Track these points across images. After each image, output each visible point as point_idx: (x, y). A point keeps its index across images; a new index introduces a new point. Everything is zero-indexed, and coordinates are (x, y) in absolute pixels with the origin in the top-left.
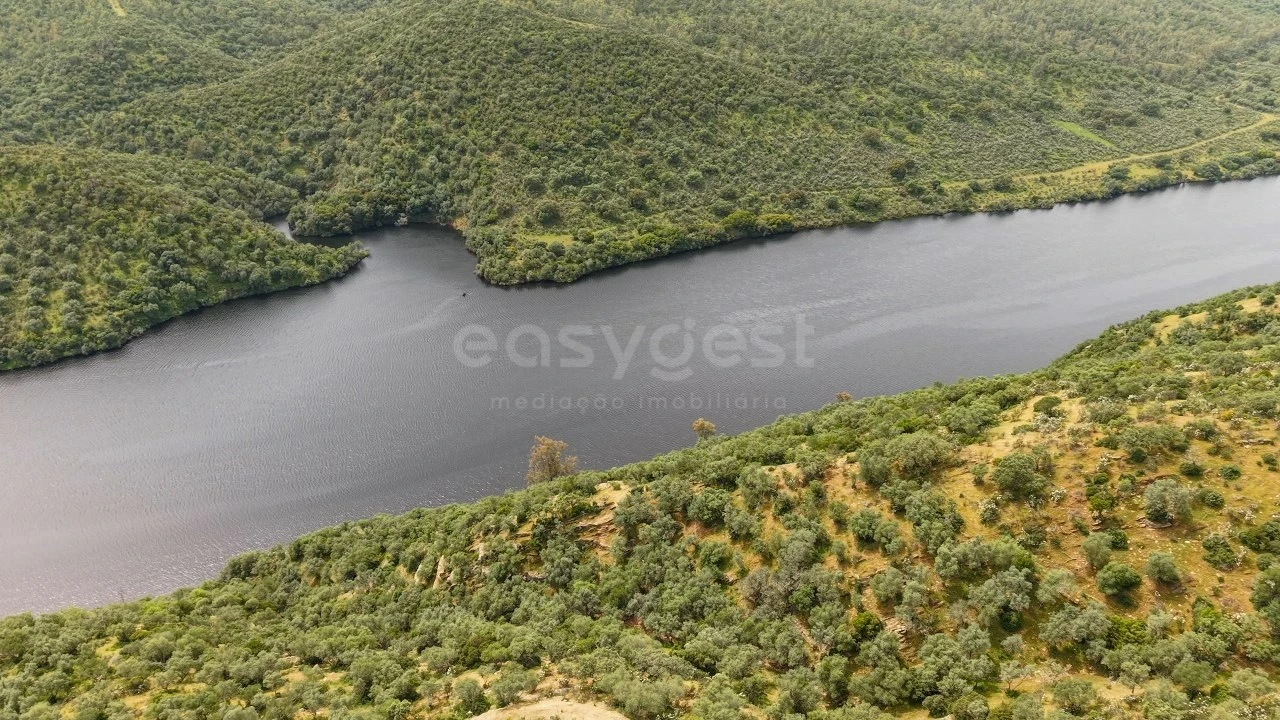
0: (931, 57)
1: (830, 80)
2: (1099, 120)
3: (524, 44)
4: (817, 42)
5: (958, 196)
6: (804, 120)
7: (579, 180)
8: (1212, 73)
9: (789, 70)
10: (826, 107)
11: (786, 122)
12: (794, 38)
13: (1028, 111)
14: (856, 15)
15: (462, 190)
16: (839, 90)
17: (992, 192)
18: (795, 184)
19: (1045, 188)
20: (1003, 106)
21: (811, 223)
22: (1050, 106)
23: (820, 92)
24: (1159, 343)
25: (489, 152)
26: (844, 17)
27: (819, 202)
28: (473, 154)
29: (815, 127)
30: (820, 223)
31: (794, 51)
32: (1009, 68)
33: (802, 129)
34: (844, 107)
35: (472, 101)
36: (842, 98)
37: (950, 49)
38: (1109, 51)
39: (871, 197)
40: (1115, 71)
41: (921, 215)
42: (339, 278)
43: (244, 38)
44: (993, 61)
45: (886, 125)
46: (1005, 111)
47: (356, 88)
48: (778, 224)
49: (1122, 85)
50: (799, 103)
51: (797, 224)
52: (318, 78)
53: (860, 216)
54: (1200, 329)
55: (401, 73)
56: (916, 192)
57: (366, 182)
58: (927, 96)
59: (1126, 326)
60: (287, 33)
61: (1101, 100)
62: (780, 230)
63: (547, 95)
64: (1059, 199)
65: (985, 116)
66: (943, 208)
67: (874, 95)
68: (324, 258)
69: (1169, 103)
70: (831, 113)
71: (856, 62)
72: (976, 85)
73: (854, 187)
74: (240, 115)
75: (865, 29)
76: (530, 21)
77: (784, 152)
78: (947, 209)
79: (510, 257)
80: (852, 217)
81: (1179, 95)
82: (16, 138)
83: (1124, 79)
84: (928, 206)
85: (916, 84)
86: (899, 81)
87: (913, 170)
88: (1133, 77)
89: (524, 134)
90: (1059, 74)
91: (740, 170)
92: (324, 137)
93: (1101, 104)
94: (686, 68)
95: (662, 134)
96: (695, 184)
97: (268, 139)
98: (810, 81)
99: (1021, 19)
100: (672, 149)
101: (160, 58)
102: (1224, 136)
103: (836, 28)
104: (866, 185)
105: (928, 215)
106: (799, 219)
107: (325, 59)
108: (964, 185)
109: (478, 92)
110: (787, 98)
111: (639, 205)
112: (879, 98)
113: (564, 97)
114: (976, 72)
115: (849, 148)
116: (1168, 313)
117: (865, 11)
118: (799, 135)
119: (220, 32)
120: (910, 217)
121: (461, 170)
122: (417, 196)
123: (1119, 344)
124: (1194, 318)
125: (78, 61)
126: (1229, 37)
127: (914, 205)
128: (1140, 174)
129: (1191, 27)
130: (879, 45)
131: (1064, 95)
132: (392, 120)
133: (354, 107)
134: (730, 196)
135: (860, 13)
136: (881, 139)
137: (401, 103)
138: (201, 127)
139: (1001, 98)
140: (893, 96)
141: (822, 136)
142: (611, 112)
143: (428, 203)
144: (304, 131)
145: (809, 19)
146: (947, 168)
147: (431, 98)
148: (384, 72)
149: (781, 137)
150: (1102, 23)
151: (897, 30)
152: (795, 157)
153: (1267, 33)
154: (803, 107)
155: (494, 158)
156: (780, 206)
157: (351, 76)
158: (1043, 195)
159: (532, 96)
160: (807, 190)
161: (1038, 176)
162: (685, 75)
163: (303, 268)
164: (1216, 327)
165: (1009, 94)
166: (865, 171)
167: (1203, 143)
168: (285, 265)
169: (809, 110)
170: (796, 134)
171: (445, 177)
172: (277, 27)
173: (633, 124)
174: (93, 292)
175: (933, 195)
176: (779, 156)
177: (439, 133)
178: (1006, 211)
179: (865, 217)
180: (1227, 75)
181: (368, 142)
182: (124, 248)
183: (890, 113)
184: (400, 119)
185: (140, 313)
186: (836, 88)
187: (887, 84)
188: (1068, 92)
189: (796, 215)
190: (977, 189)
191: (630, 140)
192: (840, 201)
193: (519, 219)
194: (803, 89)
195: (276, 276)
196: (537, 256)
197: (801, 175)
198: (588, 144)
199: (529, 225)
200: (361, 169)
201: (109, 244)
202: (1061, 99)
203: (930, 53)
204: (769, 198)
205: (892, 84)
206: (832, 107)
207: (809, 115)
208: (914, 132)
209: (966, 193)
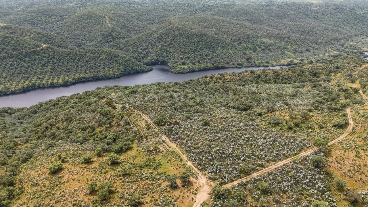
0: (262, 38)
1: (239, 42)
2: (295, 51)
3: (182, 34)
4: (238, 34)
6: (232, 49)
7: (189, 58)
9: (231, 40)
10: (237, 47)
11: (228, 49)
12: (234, 33)
13: (280, 49)
15: (170, 59)
17: (265, 63)
19: (276, 63)
21: (229, 67)
22: (286, 48)
23: (237, 44)
25: (174, 52)
27: (231, 63)
28: (172, 53)
29: (234, 50)
30: (231, 67)
31: (234, 36)
32: (280, 40)
35: (172, 44)
36: (241, 45)
37: (268, 36)
39: (241, 63)
42: (150, 71)
43: (131, 30)
44: (277, 39)
45: (249, 51)
46: (274, 49)
47: (152, 41)
48: (223, 67)
49: (304, 45)
51: (226, 67)
52: (146, 39)
53: (238, 66)
55: (160, 38)
56: (250, 62)
57: (154, 57)
58: (258, 45)
60: (139, 29)
61: (298, 48)
63: (185, 43)
65: (270, 50)
66: (254, 66)
68: (148, 68)
69: (313, 49)
71: (245, 39)
72: (270, 44)
73: (238, 61)
74: (132, 44)
76: (184, 30)
79: (176, 69)
81: (317, 47)
82: (95, 47)
84: (252, 65)
85: (257, 43)
86: (253, 42)
87: (251, 59)
88: (308, 43)
89: (181, 50)
90: (290, 42)
91: (218, 57)
92: (146, 49)
94: (211, 39)
95: (205, 50)
96: (209, 59)
97: (137, 49)
98: (235, 42)
100: (206, 53)
101: (117, 33)
102: (321, 56)
104: (241, 61)
107: (147, 35)
109: (174, 42)
110: (230, 45)
111: (199, 62)
112: (248, 45)
113: (188, 44)
114: (271, 41)
115: (240, 54)
119: (126, 28)
121: (170, 55)
122: (162, 59)
125: (104, 34)
127: (249, 65)
130: (251, 35)
131: (290, 46)
132: (158, 46)
133: (152, 44)
134: (215, 62)
136: (247, 53)
137: (160, 44)
138: (125, 46)
139: (275, 46)
140: (252, 45)
141: (235, 52)
142: (196, 46)
143: (164, 61)
144: (143, 48)
146: (258, 59)
147: (165, 43)
148: (158, 38)
149: (227, 52)
151: (258, 32)
152: (229, 55)
154: (232, 47)
155: (175, 53)
156: (224, 64)
157: (152, 38)
159: (183, 43)
160: (229, 61)
161: (275, 61)
162: (211, 40)
163: (144, 69)
165: (277, 46)
166: (241, 59)
168: (142, 68)
170: (230, 52)
171: (167, 56)
172: (136, 28)
173: (200, 49)
174: (116, 70)
175: (253, 63)
176: (226, 55)
177: (166, 49)
181: (154, 50)
182: (119, 64)
183: (250, 48)
184: (160, 46)
185: (122, 73)
187: (251, 43)
189: (226, 65)
190: (262, 63)
191: (199, 51)
192: (235, 63)
193: (178, 64)
194: (233, 43)
195: (140, 70)
196: (181, 69)
197: (229, 59)
198: (192, 52)
199: (180, 64)
200: (153, 55)
201: (117, 63)
204: (222, 62)
208: (254, 52)
209: (259, 63)
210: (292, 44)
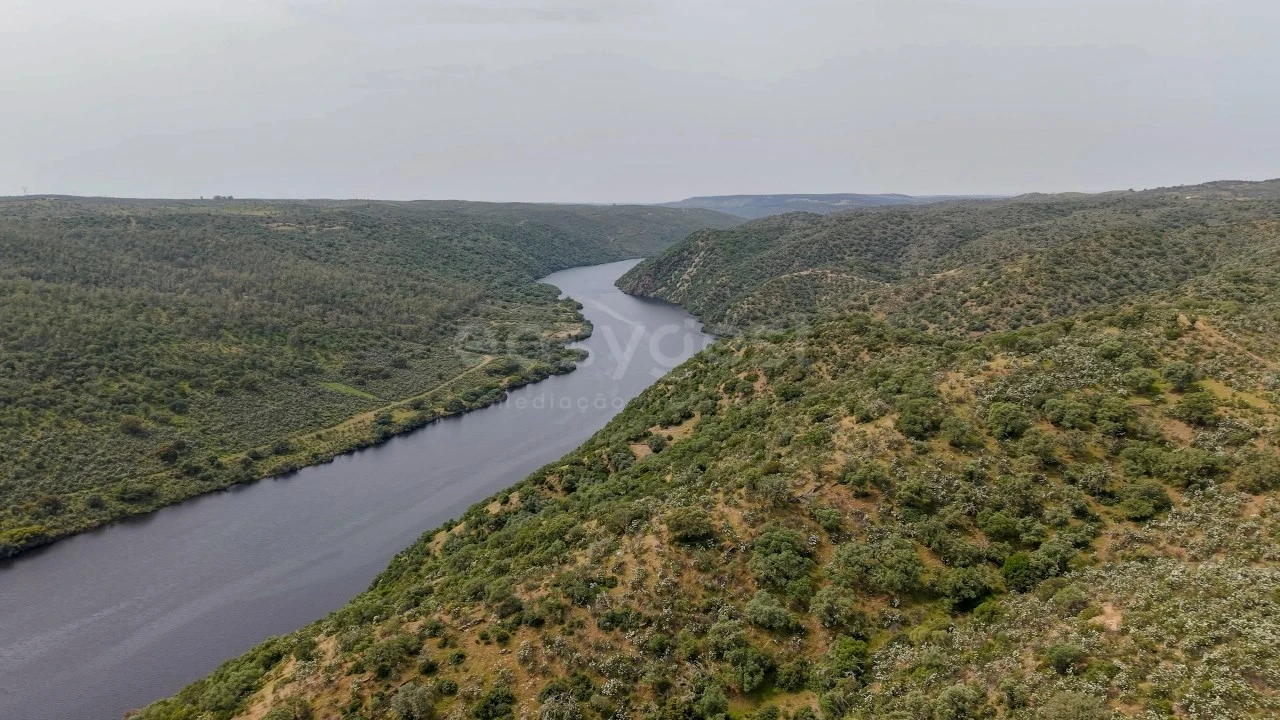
0: (184, 339)
1: (69, 374)
2: (358, 377)
4: (45, 336)
5: (238, 468)
6: (42, 419)
8: (441, 329)
9: (13, 369)
10: (69, 402)
11: (21, 425)
12: (15, 335)
13: (293, 377)
14: (91, 306)
16: (82, 382)
17: (273, 457)
18: (42, 489)
19: (323, 444)
20: (268, 376)
21: (73, 528)
22: (312, 370)
23: (59, 387)
24: (435, 558)
26: (75, 309)
27: (78, 502)
30: (83, 526)
31: (18, 348)
32: (266, 341)
33: (43, 429)
34: (92, 399)
36: (87, 390)
37: (203, 329)
38: (354, 319)
39: (141, 486)
40: (362, 335)
41: (202, 494)
44: (250, 337)
45: (146, 410)
46: (270, 380)
48: (27, 539)
49: (371, 346)
50: (32, 402)
51: (52, 533)
53: (133, 509)
54: (462, 538)
56: (192, 471)
58: (187, 377)
59: (408, 552)
61: (356, 360)
62: (32, 544)
64: (337, 451)
65: (251, 387)
66: (225, 482)
67: (127, 382)
69: (413, 356)
70: (76, 408)
71: (99, 352)
72: (236, 360)
73: (119, 480)
75: (102, 320)
77: (21, 458)
78: (229, 482)
80: (122, 512)
81: (419, 349)
83: (372, 341)
84: (208, 483)
85: (173, 366)
86: (153, 366)
87: (185, 450)
88: (378, 338)
90: (314, 343)
93: (357, 364)
98: (43, 377)
99: (271, 298)
102: (460, 377)
103: (67, 321)
104: (133, 475)
105: (211, 492)
106: (54, 527)
108: (243, 456)
110: (16, 399)
112: (133, 385)
114: (234, 349)
115: (105, 440)
116: (438, 531)
117: (102, 301)
118: (40, 436)
120: (192, 498)
123: (404, 569)
124: (457, 530)
126: (446, 301)
127: (193, 485)
128: (402, 417)
129: (416, 295)
130: (123, 333)
131: (323, 360)
135: (96, 304)
136: (143, 425)
139: (264, 369)
140: (149, 381)
141: (69, 432)
145: (31, 314)
146: (223, 443)
149: (14, 441)
150: (343, 297)
151: (141, 317)
152: (38, 460)
153: (473, 296)
154: (37, 405)
156: (27, 518)
158: (322, 451)
160: (59, 493)
161: (313, 435)
164: (473, 533)
165: (271, 365)
166: (130, 461)
167: (447, 384)
169: (47, 408)
170: (34, 436)
175: (211, 471)
176: (16, 463)
178: (290, 472)
179: (139, 508)
180: (452, 329)
183: (148, 398)
186: (78, 380)
187: (139, 369)
188: (326, 356)
189: (49, 523)
190: (257, 457)
192: (105, 498)
194: (35, 387)
197: (49, 479)
202: (321, 363)
203: (182, 336)
204: (9, 511)
205: (146, 369)
206: (76, 401)
207: (48, 413)
208: (179, 413)
209: (246, 464)
210: (323, 347)
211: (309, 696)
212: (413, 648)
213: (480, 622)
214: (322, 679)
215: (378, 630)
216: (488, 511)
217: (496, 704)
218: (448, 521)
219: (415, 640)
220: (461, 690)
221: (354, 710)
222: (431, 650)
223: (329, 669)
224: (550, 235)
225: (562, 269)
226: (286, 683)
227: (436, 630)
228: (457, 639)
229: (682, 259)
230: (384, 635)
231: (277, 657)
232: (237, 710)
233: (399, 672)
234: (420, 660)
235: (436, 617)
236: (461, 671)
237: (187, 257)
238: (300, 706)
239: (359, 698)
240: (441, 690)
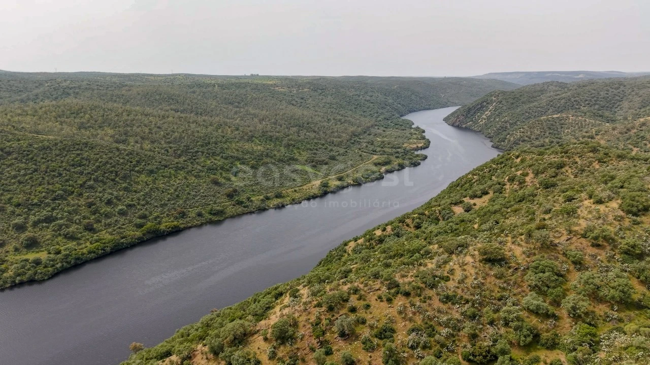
0: (238, 142)
1: (190, 155)
2: (314, 163)
4: (181, 138)
5: (259, 203)
6: (179, 175)
7: (49, 219)
8: (352, 141)
9: (168, 152)
10: (190, 168)
11: (170, 177)
12: (169, 137)
13: (284, 162)
14: (199, 125)
16: (195, 159)
17: (275, 199)
18: (179, 206)
19: (297, 194)
20: (273, 161)
21: (190, 225)
22: (293, 159)
23: (186, 161)
24: (349, 254)
26: (193, 126)
27: (192, 213)
30: (194, 224)
31: (170, 143)
32: (273, 144)
33: (179, 180)
34: (199, 167)
36: (197, 163)
37: (246, 137)
38: (312, 135)
39: (218, 208)
40: (316, 143)
41: (244, 214)
44: (266, 142)
45: (221, 174)
46: (274, 163)
48: (172, 228)
49: (320, 148)
50: (175, 167)
51: (182, 226)
53: (215, 218)
54: (362, 246)
56: (240, 203)
59: (336, 250)
61: (313, 155)
62: (174, 230)
64: (303, 198)
66: (254, 209)
67: (213, 160)
69: (339, 154)
70: (193, 171)
71: (202, 146)
72: (260, 152)
73: (209, 205)
75: (203, 131)
77: (171, 192)
78: (255, 209)
79: (4, 271)
80: (210, 219)
81: (342, 151)
83: (320, 146)
84: (246, 209)
85: (232, 154)
86: (224, 153)
87: (237, 193)
88: (323, 145)
89: (11, 198)
90: (294, 146)
91: (147, 203)
93: (314, 157)
94: (110, 155)
95: (100, 189)
96: (122, 213)
98: (180, 156)
99: (275, 123)
100: (107, 196)
103: (189, 131)
104: (215, 203)
105: (247, 213)
106: (183, 224)
108: (262, 197)
110: (169, 165)
111: (90, 229)
112: (216, 162)
113: (36, 175)
114: (259, 147)
115: (204, 186)
116: (350, 241)
117: (203, 123)
118: (178, 182)
120: (239, 215)
123: (334, 258)
124: (359, 241)
126: (356, 127)
127: (240, 209)
129: (341, 124)
130: (212, 138)
131: (298, 154)
134: (144, 217)
135: (201, 124)
136: (220, 180)
139: (272, 157)
140: (223, 160)
141: (190, 182)
142: (67, 181)
145: (175, 127)
146: (253, 191)
149: (168, 184)
150: (308, 124)
151: (220, 131)
152: (177, 193)
153: (369, 124)
154: (177, 169)
156: (172, 219)
158: (296, 197)
160: (185, 209)
161: (293, 190)
162: (110, 158)
164: (367, 244)
165: (275, 155)
166: (214, 196)
169: (181, 170)
170: (176, 182)
173: (82, 186)
175: (248, 204)
176: (168, 194)
178: (282, 206)
179: (217, 218)
180: (358, 142)
183: (222, 168)
186: (193, 158)
187: (218, 155)
188: (299, 153)
189: (181, 222)
190: (268, 198)
191: (81, 195)
192: (203, 212)
194: (176, 160)
197: (181, 202)
198: (54, 200)
202: (297, 156)
203: (237, 140)
204: (165, 215)
205: (221, 155)
206: (193, 168)
207: (181, 172)
209: (263, 201)
211: (296, 315)
212: (345, 298)
213: (378, 290)
214: (302, 308)
215: (328, 288)
216: (375, 234)
217: (386, 332)
218: (355, 237)
219: (346, 294)
220: (368, 323)
221: (317, 325)
222: (354, 301)
223: (305, 303)
224: (410, 93)
225: (415, 111)
226: (286, 307)
227: (356, 291)
228: (366, 297)
229: (482, 107)
230: (331, 290)
231: (281, 294)
232: (264, 317)
233: (338, 309)
234: (349, 305)
235: (356, 284)
236: (368, 313)
237: (239, 103)
238: (293, 319)
239: (319, 318)
240: (358, 321)
